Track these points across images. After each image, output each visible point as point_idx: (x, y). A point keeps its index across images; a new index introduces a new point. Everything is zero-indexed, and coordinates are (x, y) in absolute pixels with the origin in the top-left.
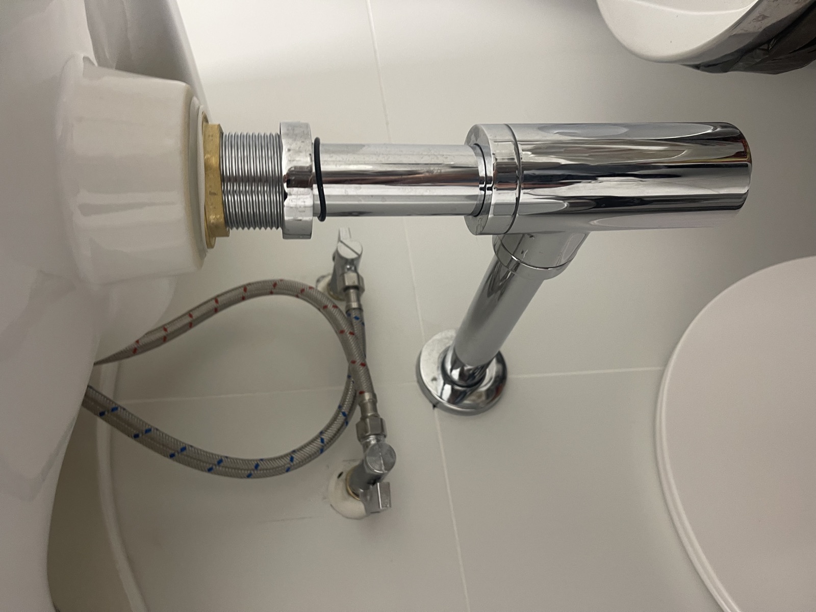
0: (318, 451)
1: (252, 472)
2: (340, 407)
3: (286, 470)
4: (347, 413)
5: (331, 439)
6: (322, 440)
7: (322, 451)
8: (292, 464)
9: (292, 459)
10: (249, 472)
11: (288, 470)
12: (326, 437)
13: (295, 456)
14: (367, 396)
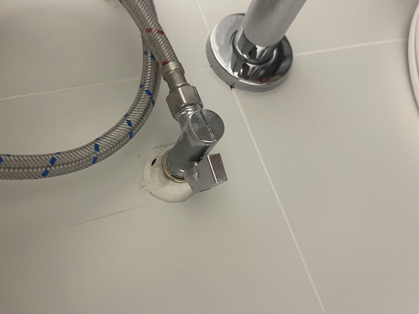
0: (127, 136)
1: (48, 169)
2: (142, 86)
3: (91, 161)
4: (151, 91)
5: (140, 121)
6: (129, 123)
7: (131, 135)
8: (98, 153)
9: (97, 147)
10: (44, 169)
11: (95, 161)
12: (133, 119)
13: (101, 144)
14: (172, 66)
